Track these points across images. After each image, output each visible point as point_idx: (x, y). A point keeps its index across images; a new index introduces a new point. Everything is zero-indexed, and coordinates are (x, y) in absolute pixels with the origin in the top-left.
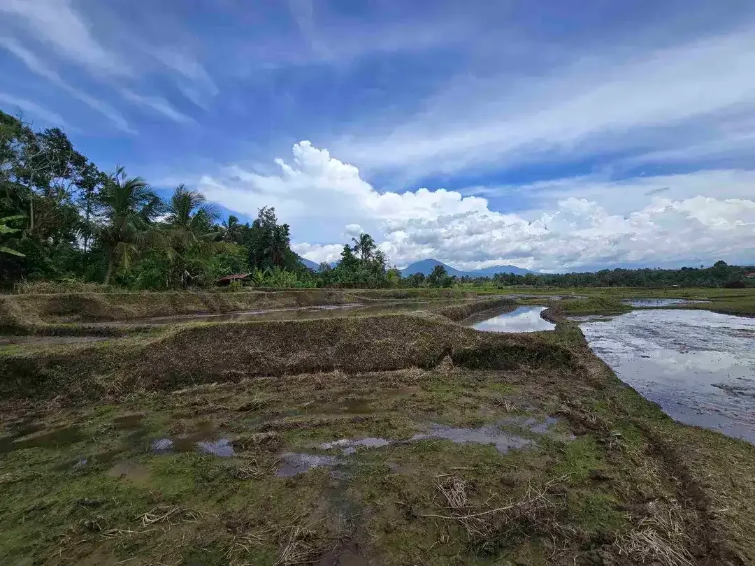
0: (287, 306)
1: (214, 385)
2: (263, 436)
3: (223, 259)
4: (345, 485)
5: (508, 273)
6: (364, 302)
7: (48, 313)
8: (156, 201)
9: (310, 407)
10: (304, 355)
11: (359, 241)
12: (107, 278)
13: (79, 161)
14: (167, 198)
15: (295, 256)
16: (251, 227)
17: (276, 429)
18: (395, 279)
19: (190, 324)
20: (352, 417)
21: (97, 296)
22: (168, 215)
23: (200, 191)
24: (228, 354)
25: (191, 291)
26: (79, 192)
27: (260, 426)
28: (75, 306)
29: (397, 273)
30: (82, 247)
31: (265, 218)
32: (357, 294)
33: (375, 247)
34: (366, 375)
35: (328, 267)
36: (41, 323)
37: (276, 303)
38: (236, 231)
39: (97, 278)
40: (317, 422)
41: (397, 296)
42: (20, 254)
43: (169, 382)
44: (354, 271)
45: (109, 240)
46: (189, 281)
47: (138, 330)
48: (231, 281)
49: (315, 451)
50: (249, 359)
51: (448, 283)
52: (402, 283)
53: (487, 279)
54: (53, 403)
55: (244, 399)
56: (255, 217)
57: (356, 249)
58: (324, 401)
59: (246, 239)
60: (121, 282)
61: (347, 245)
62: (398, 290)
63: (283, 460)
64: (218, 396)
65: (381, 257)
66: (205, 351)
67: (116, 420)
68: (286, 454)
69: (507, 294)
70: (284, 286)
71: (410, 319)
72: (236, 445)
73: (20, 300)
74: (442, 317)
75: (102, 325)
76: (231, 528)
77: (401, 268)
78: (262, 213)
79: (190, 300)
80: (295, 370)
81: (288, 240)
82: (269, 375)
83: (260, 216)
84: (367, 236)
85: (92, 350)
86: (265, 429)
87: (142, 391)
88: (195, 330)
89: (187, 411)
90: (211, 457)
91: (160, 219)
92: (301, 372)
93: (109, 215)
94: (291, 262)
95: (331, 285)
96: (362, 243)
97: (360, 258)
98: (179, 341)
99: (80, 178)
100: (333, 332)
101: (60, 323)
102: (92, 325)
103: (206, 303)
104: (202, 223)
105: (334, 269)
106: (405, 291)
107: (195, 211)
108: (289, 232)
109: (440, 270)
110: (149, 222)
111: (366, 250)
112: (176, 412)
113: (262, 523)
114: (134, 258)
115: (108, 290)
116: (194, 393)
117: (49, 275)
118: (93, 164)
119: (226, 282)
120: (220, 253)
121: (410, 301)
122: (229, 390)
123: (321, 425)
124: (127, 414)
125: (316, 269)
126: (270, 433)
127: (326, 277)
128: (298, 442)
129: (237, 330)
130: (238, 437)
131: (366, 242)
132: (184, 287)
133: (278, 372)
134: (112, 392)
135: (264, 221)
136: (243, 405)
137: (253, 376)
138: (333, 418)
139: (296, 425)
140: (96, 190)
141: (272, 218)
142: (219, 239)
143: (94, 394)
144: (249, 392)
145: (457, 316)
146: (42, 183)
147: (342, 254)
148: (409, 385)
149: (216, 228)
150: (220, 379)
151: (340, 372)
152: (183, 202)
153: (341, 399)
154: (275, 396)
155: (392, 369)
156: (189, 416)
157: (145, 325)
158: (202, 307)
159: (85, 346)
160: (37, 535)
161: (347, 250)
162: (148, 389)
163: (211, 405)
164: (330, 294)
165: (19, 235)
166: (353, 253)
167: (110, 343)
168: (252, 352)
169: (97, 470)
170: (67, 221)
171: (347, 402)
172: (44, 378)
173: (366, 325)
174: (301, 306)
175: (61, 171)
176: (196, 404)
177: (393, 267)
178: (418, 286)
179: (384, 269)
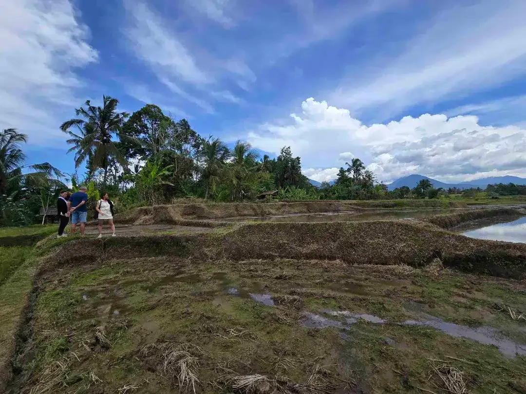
0: (301, 212)
1: (260, 260)
2: (291, 297)
3: (261, 182)
4: (350, 345)
5: (506, 183)
6: (356, 210)
7: (184, 214)
8: (227, 151)
9: (320, 283)
10: (314, 246)
11: (351, 164)
12: (206, 195)
13: (193, 134)
14: (232, 149)
15: (304, 178)
16: (276, 161)
17: (299, 294)
18: (381, 192)
19: (246, 223)
20: (351, 296)
21: (203, 205)
22: (232, 158)
23: (249, 142)
24: (267, 242)
25: (245, 202)
26: (194, 151)
27: (288, 291)
28: (193, 211)
29: (384, 187)
30: (195, 179)
31: (284, 154)
32: (351, 204)
33: (364, 168)
34: (361, 266)
35: (328, 184)
36: (182, 219)
37: (293, 210)
38: (269, 165)
39: (202, 196)
40: (326, 295)
41: (385, 206)
42: (172, 185)
43: (237, 256)
44: (347, 187)
45: (207, 174)
46: (244, 197)
47: (222, 225)
48: (266, 196)
49: (325, 315)
50: (280, 246)
51: (434, 194)
52: (389, 195)
53: (479, 190)
54: (188, 261)
55: (278, 272)
56: (278, 154)
57: (349, 170)
58: (331, 281)
59: (274, 169)
60: (212, 197)
61: (342, 168)
62: (386, 201)
63: (305, 317)
64: (262, 267)
65: (369, 175)
66: (255, 239)
67: (215, 274)
68: (306, 313)
69: (505, 204)
70: (298, 198)
71: (399, 225)
72: (275, 300)
73: (173, 207)
74: (430, 224)
75: (205, 221)
76: (276, 352)
77: (387, 183)
78: (283, 151)
79: (244, 208)
80: (308, 257)
81: (300, 167)
82: (292, 258)
83: (282, 153)
84: (358, 160)
85: (202, 235)
86: (292, 293)
87: (225, 259)
88: (250, 226)
89: (247, 274)
90: (262, 305)
91: (228, 161)
92: (312, 258)
93: (205, 161)
94: (302, 182)
95: (330, 198)
96: (354, 165)
97: (352, 177)
98: (242, 232)
99: (194, 143)
100: (334, 232)
101: (189, 219)
102: (200, 221)
103: (254, 209)
104: (249, 162)
105: (332, 186)
106: (391, 201)
107: (246, 154)
108: (300, 162)
109: (425, 183)
110: (223, 163)
111: (357, 171)
112: (242, 274)
113: (294, 354)
114: (218, 184)
115: (206, 202)
116: (251, 264)
117: (184, 195)
118: (199, 135)
119: (263, 197)
120: (260, 178)
121: (396, 210)
122: (269, 264)
123: (329, 297)
124: (220, 271)
125: (319, 186)
126: (296, 297)
127: (327, 191)
128: (314, 306)
129: (272, 227)
130: (276, 295)
131: (357, 165)
132: (241, 200)
133: (297, 256)
134: (211, 258)
135: (284, 156)
136: (278, 275)
137: (282, 258)
138: (338, 294)
139: (312, 294)
140: (200, 149)
141: (289, 153)
142: (258, 170)
143: (204, 257)
144: (280, 268)
145: (446, 224)
146: (179, 148)
147: (338, 175)
148: (400, 279)
149: (257, 164)
150: (264, 258)
151: (341, 261)
152: (240, 150)
153: (343, 282)
154: (297, 273)
155: (383, 264)
156: (248, 277)
157: (225, 222)
158: (251, 212)
159: (200, 232)
160: (187, 326)
161: (342, 171)
162: (227, 258)
163: (260, 272)
164: (330, 204)
165: (172, 175)
166: (347, 173)
167: (208, 231)
168: (281, 242)
169: (208, 299)
170: (189, 167)
171: (347, 284)
172: (184, 247)
173: (360, 228)
174: (310, 212)
175: (186, 141)
176: (251, 271)
177: (380, 183)
178: (404, 198)
179: (371, 185)
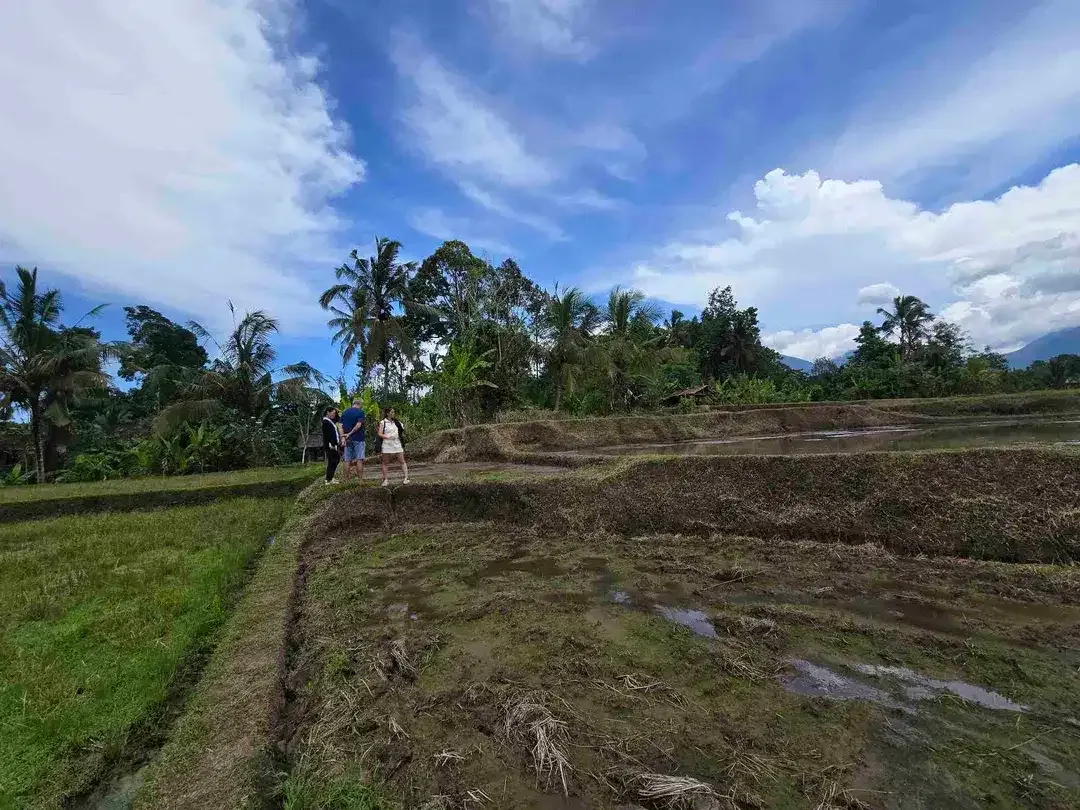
0: (765, 431)
1: (677, 536)
2: (755, 622)
3: (669, 369)
4: (921, 753)
6: (915, 423)
7: (518, 442)
8: (593, 311)
9: (825, 596)
10: (808, 510)
11: (892, 310)
12: (558, 403)
13: (527, 285)
14: (603, 305)
15: (769, 354)
16: (700, 321)
17: (774, 616)
19: (641, 457)
20: (917, 632)
21: (552, 423)
22: (605, 325)
23: (636, 288)
24: (692, 498)
25: (637, 414)
26: (529, 317)
27: (748, 607)
28: (534, 434)
29: (995, 361)
30: (535, 373)
31: (718, 305)
32: (893, 409)
33: (930, 317)
34: (935, 560)
35: (831, 364)
36: (515, 452)
37: (746, 428)
38: (686, 332)
39: (549, 405)
40: (844, 623)
41: (1001, 410)
42: (495, 386)
43: (628, 526)
44: (885, 366)
45: (556, 362)
46: (633, 403)
47: (592, 462)
48: (682, 399)
49: (845, 671)
50: (720, 509)
52: (1012, 380)
54: (532, 531)
55: (718, 563)
56: (704, 304)
57: (887, 327)
58: (855, 592)
59: (695, 338)
60: (570, 407)
61: (867, 324)
62: (1001, 397)
63: (793, 668)
64: (684, 552)
65: (947, 335)
66: (665, 491)
67: (584, 560)
68: (790, 660)
70: (756, 401)
71: (1056, 459)
72: (716, 623)
73: (499, 429)
75: (560, 454)
76: (730, 737)
77: (1002, 351)
78: (714, 299)
79: (638, 425)
80: (792, 533)
81: (757, 330)
82: (750, 535)
83: (711, 304)
84: (911, 299)
85: (556, 481)
86: (758, 613)
87: (603, 531)
88: (651, 464)
89: (651, 564)
90: (689, 632)
91: (597, 332)
92: (803, 538)
93: (553, 336)
94: (765, 364)
95: (838, 395)
96: (901, 314)
97: (898, 342)
98: (633, 476)
99: (529, 303)
100: (857, 478)
101: (526, 451)
102: (552, 454)
103: (655, 428)
104: (641, 328)
105: (842, 367)
106: (1021, 398)
107: (633, 313)
108: (757, 318)
110: (591, 338)
111: (911, 327)
112: (640, 562)
113: (771, 749)
114: (579, 379)
115: (557, 417)
116: (657, 544)
117: (516, 404)
118: (537, 286)
119: (674, 401)
120: (664, 362)
121: (1039, 419)
122: (696, 545)
123: (850, 631)
124: (593, 555)
125: (807, 370)
126: (766, 622)
127: (829, 380)
128: (813, 649)
129: (702, 466)
130: (720, 615)
131: (909, 311)
132: (628, 409)
133: (765, 531)
134: (576, 528)
135: (717, 310)
136: (720, 571)
137: (728, 532)
138: (875, 625)
139: (807, 620)
140: (542, 312)
141: (728, 303)
142: (661, 344)
143: (562, 527)
144: (725, 554)
146: (504, 314)
147: (857, 340)
148: (1067, 601)
149: (657, 330)
150: (685, 531)
151: (879, 547)
152: (620, 307)
153: (887, 596)
154: (765, 568)
155: (1007, 559)
156: (654, 571)
157: (597, 457)
158: (651, 434)
159: (550, 477)
160: (540, 658)
161: (868, 331)
162: (608, 530)
163: (679, 563)
164: (840, 412)
165: (492, 368)
166: (882, 335)
167: (570, 473)
168: (723, 498)
169: (576, 610)
170: (523, 349)
171: (898, 603)
172: (524, 505)
173: (931, 467)
174: (788, 431)
175: (515, 299)
176: (660, 557)
177: (982, 350)
178: (1064, 386)
179: (956, 357)
